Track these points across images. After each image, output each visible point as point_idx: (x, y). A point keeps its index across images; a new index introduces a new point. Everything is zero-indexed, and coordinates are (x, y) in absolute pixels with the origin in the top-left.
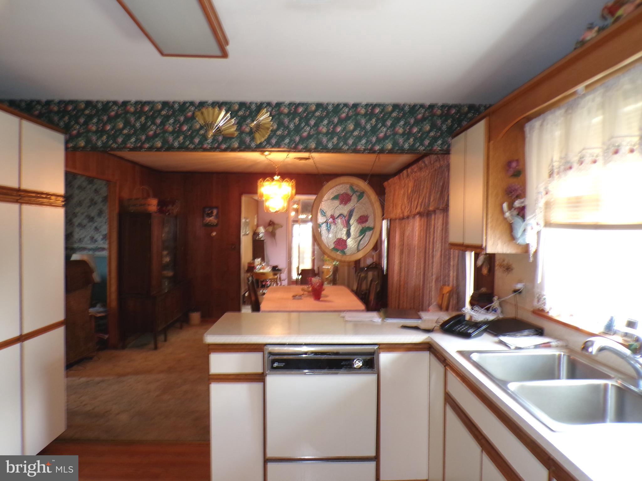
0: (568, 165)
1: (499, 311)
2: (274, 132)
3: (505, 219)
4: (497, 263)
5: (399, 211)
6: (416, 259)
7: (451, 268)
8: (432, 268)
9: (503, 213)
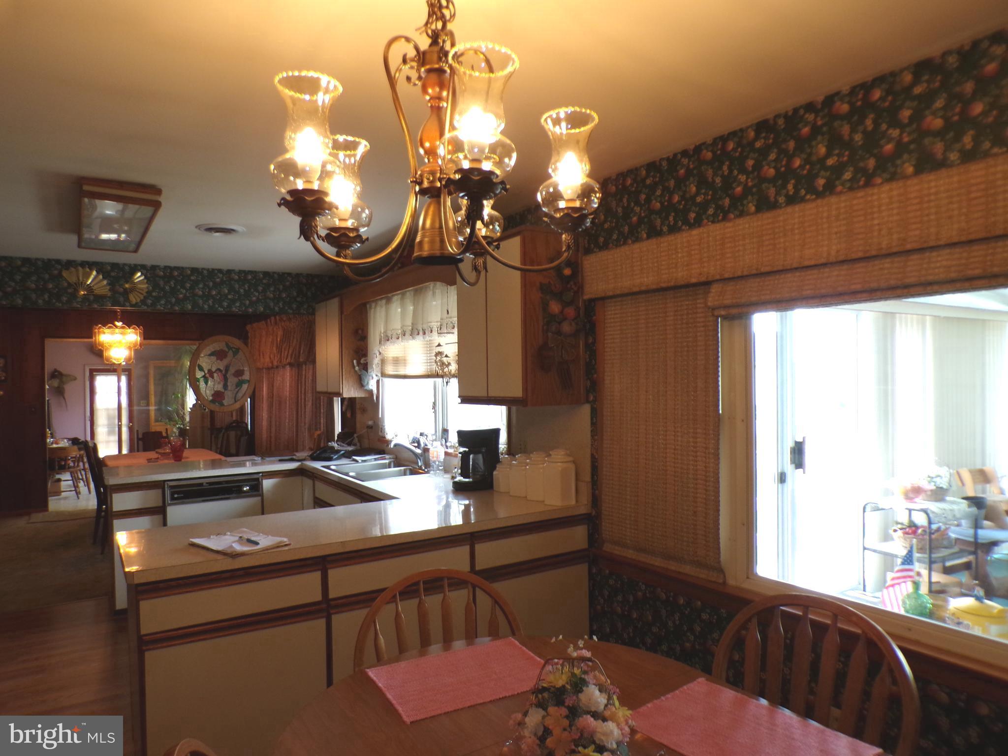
0: (387, 338)
1: (358, 444)
2: (149, 293)
3: (356, 371)
4: (358, 406)
5: (267, 360)
6: (288, 410)
7: (322, 415)
8: (305, 417)
9: (354, 367)
